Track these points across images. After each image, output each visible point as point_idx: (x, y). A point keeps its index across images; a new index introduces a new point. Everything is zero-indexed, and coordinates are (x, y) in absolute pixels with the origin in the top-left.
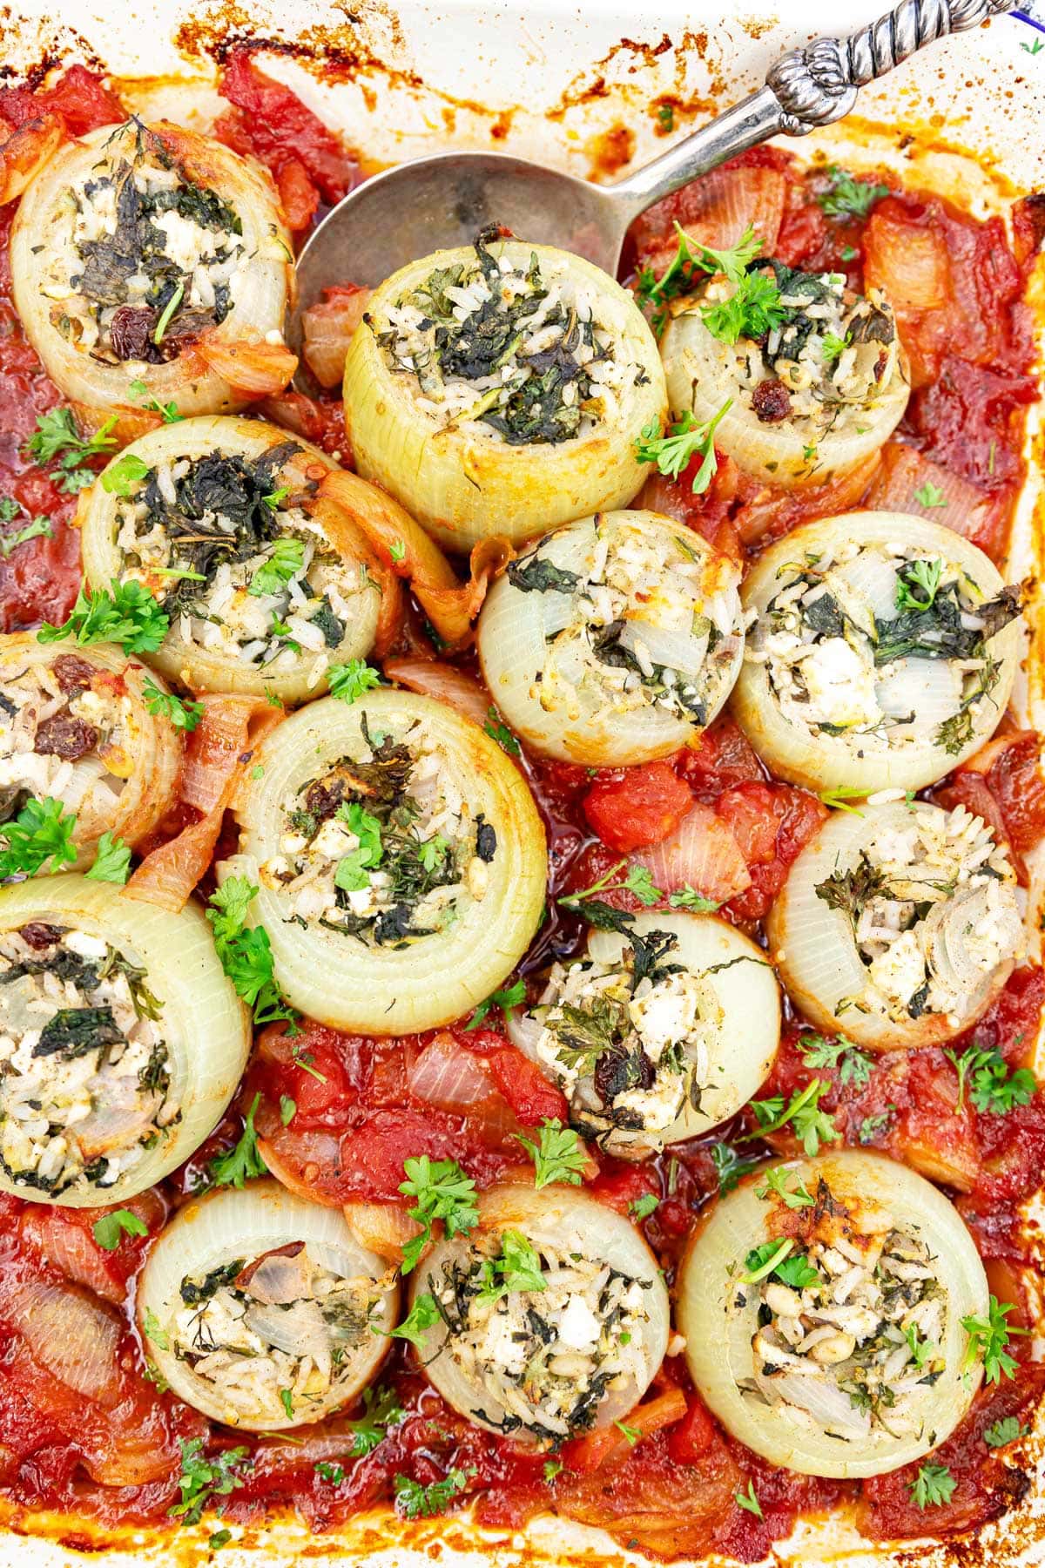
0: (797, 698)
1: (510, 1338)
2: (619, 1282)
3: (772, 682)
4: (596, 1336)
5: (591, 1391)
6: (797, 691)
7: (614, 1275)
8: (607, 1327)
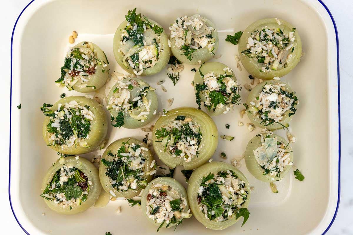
0: (151, 63)
1: (275, 110)
2: (264, 90)
3: (148, 68)
4: (275, 94)
5: (285, 94)
6: (149, 63)
7: (263, 91)
8: (273, 92)
